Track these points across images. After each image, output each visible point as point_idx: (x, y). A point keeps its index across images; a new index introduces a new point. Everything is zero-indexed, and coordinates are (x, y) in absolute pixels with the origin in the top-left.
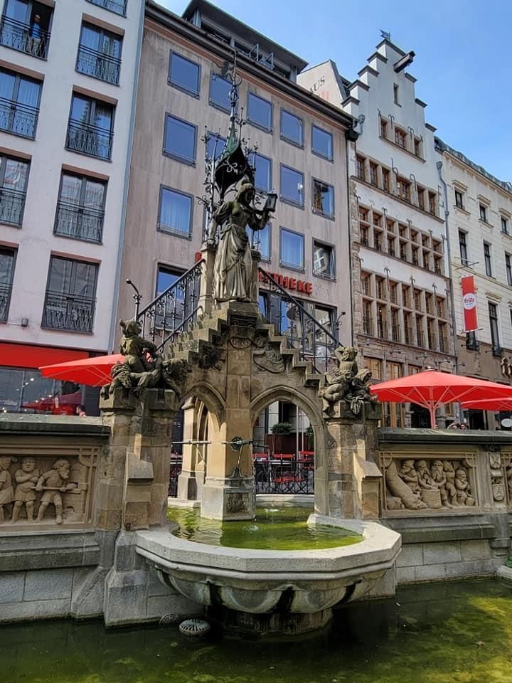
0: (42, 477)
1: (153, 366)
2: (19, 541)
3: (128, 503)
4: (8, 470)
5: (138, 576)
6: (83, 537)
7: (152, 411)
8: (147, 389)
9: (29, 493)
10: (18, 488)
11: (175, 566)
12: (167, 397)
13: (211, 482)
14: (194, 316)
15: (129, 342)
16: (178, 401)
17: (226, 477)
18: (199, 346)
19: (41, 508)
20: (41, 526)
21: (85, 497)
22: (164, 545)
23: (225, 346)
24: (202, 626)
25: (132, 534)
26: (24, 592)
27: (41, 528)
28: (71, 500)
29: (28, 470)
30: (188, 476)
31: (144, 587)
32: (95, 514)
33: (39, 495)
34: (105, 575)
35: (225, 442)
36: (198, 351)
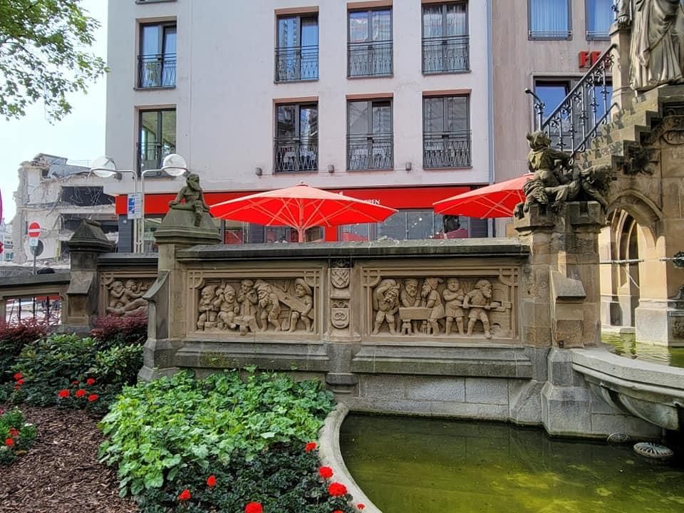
0: (466, 296)
1: (570, 178)
2: (456, 351)
3: (559, 322)
4: (436, 290)
5: (579, 393)
6: (513, 352)
7: (575, 226)
8: (567, 203)
9: (458, 311)
10: (447, 305)
11: (630, 384)
12: (591, 210)
13: (647, 304)
14: (608, 116)
15: (539, 155)
16: (603, 213)
17: (669, 298)
18: (624, 148)
19: (470, 324)
20: (472, 339)
21: (510, 315)
22: (613, 363)
23: (656, 145)
24: (663, 451)
25: (566, 351)
26: (465, 394)
27: (472, 341)
28: (496, 317)
29: (454, 289)
30: (610, 301)
31: (586, 404)
32: (522, 331)
33: (466, 313)
34: (541, 388)
35: (665, 258)
36: (622, 154)
